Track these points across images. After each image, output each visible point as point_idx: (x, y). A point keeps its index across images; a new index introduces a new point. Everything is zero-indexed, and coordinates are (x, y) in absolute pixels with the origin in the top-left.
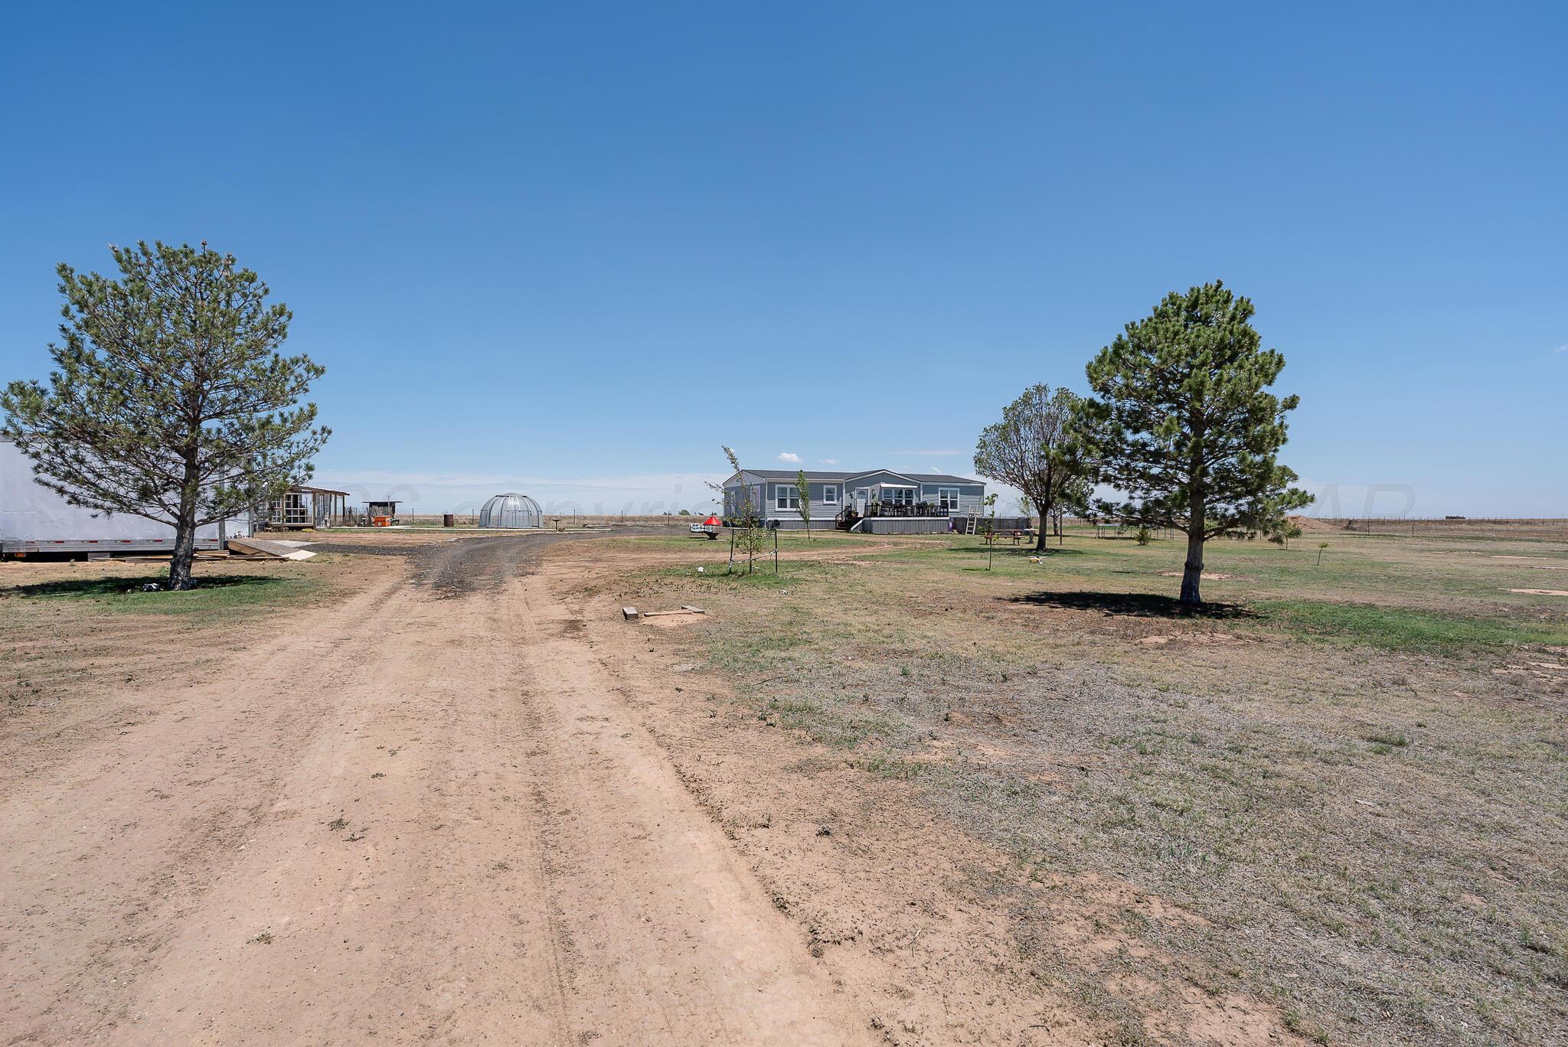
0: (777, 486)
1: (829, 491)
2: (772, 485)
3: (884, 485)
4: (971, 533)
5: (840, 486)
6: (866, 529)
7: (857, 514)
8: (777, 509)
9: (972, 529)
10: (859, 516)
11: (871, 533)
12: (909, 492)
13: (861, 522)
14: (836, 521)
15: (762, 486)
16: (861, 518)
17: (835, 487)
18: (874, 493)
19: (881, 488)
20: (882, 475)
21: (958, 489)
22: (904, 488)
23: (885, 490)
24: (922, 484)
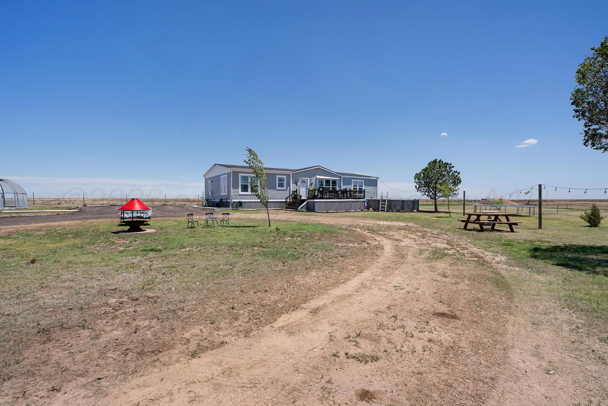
0: (240, 175)
1: (280, 180)
2: (236, 174)
3: (318, 177)
4: (384, 211)
5: (288, 176)
6: (310, 209)
7: (301, 196)
8: (241, 193)
9: (384, 208)
10: (303, 198)
11: (314, 211)
12: (334, 182)
13: (305, 203)
14: (286, 202)
15: (228, 174)
16: (304, 201)
17: (285, 177)
18: (311, 182)
19: (316, 179)
20: (317, 170)
21: (363, 181)
22: (331, 179)
23: (319, 180)
24: (342, 176)
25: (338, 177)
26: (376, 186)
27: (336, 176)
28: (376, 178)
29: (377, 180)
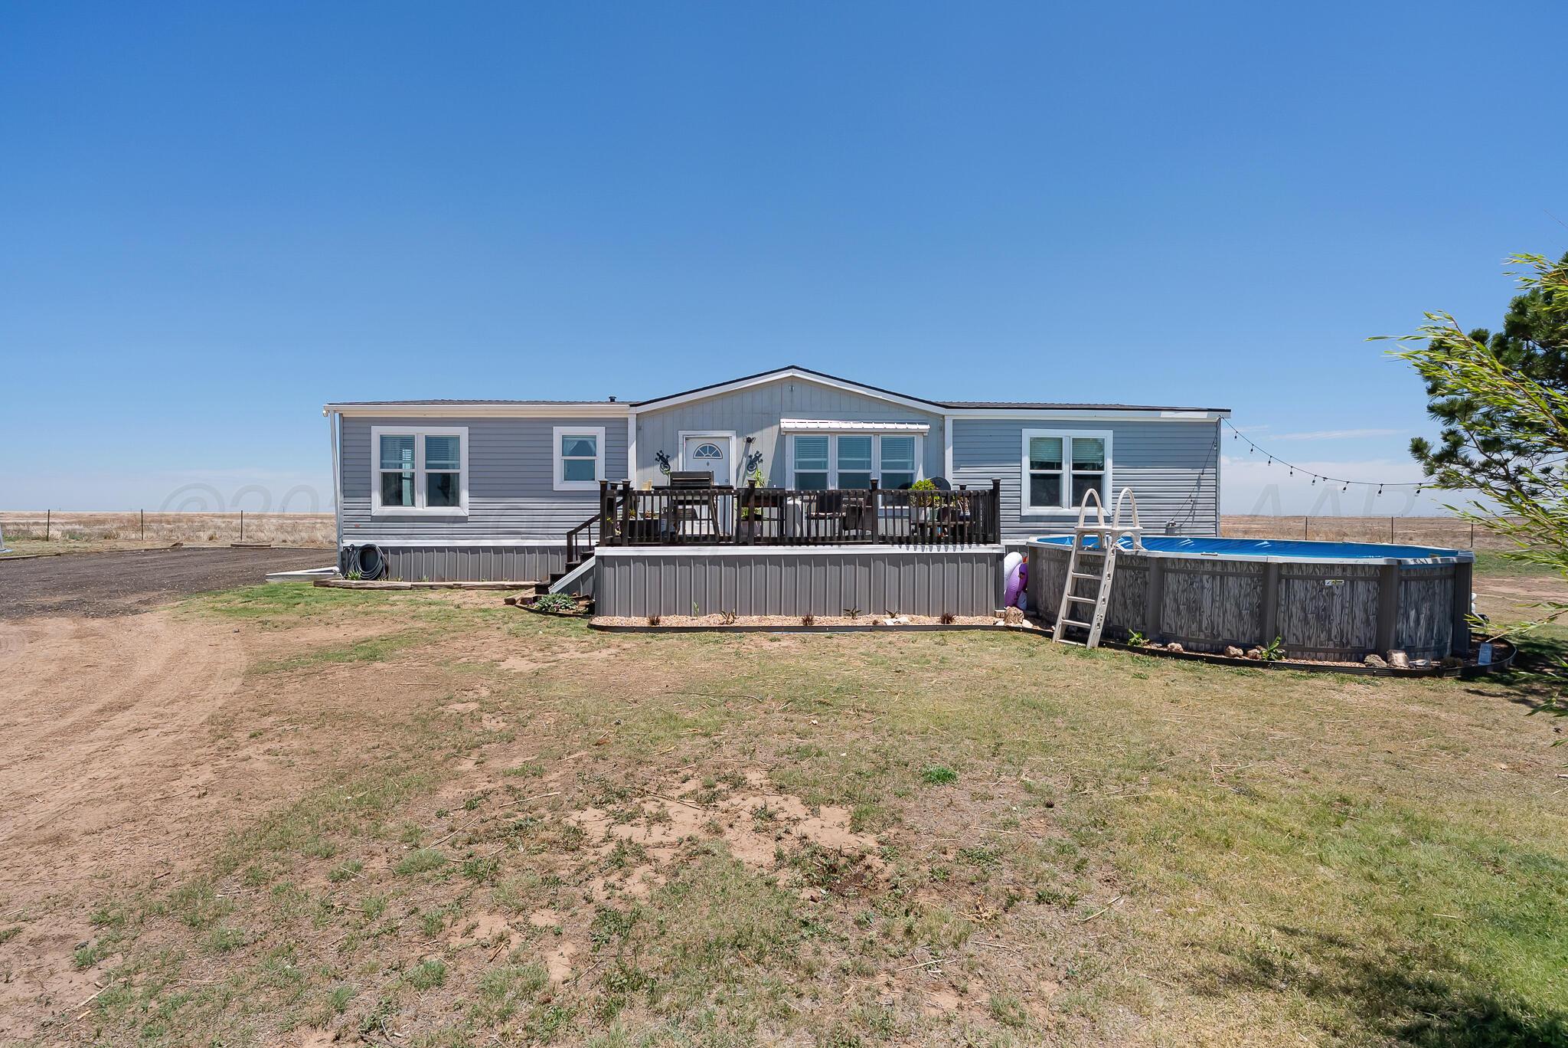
0: (377, 432)
1: (575, 447)
2: (356, 428)
5: (618, 427)
8: (380, 510)
17: (600, 432)
18: (752, 452)
19: (783, 435)
20: (786, 388)
21: (1107, 436)
22: (877, 433)
23: (798, 441)
24: (951, 415)
25: (923, 417)
26: (1215, 464)
27: (912, 417)
28: (1204, 415)
29: (1217, 425)
